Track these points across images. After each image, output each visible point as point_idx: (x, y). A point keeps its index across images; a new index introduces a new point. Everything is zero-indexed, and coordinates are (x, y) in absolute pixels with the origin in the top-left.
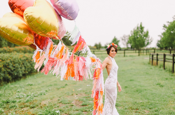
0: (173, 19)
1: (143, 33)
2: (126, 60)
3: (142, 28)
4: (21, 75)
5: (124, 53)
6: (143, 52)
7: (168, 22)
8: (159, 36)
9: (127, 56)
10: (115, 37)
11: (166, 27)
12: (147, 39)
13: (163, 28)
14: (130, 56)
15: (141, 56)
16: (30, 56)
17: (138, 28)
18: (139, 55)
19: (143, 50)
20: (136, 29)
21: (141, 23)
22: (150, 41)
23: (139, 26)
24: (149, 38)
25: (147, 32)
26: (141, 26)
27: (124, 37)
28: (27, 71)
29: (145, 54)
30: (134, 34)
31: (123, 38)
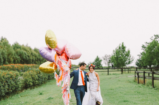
0: (151, 40)
1: (125, 52)
2: (110, 78)
3: (124, 48)
4: (4, 94)
5: (108, 71)
6: (125, 71)
7: (147, 43)
8: (138, 55)
9: (110, 74)
10: (97, 57)
11: (145, 47)
12: (129, 58)
13: (142, 48)
14: (114, 74)
15: (124, 74)
16: (14, 74)
17: (120, 48)
18: (122, 73)
19: (125, 69)
20: (118, 49)
21: (123, 43)
22: (131, 60)
23: (121, 46)
24: (130, 57)
25: (129, 52)
26: (123, 46)
27: (105, 56)
28: (12, 89)
29: (127, 72)
30: (116, 53)
31: (105, 58)
